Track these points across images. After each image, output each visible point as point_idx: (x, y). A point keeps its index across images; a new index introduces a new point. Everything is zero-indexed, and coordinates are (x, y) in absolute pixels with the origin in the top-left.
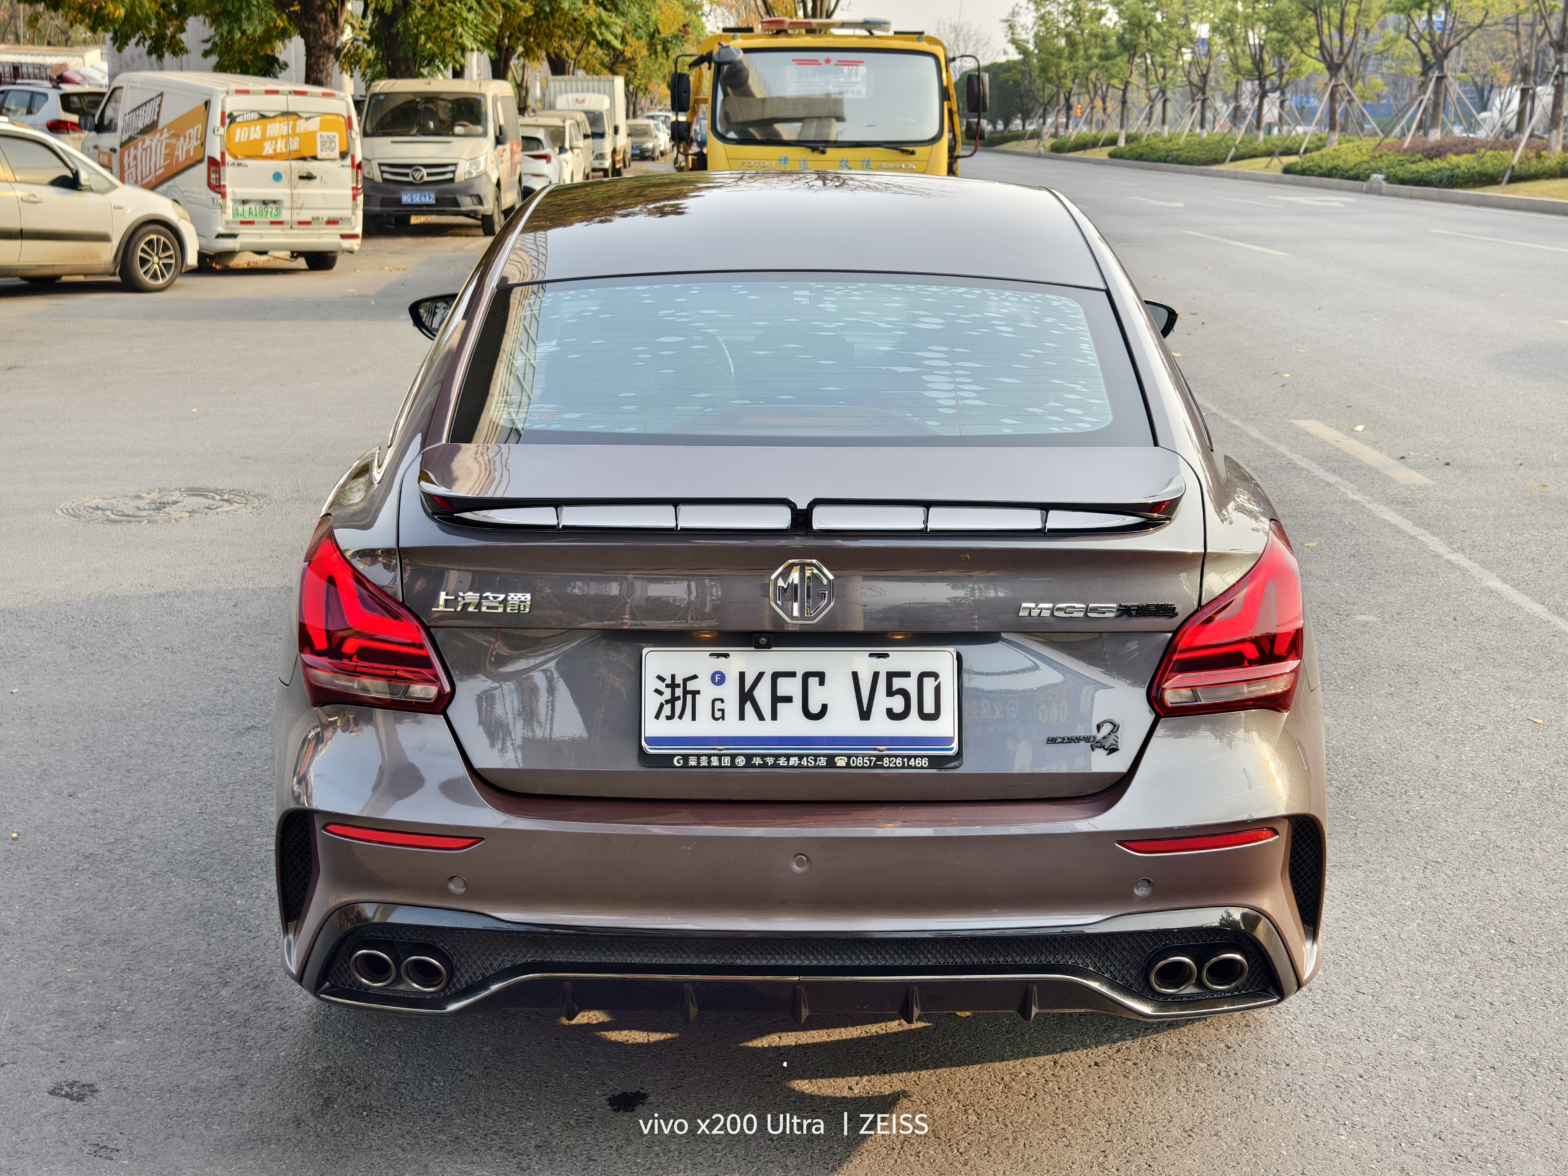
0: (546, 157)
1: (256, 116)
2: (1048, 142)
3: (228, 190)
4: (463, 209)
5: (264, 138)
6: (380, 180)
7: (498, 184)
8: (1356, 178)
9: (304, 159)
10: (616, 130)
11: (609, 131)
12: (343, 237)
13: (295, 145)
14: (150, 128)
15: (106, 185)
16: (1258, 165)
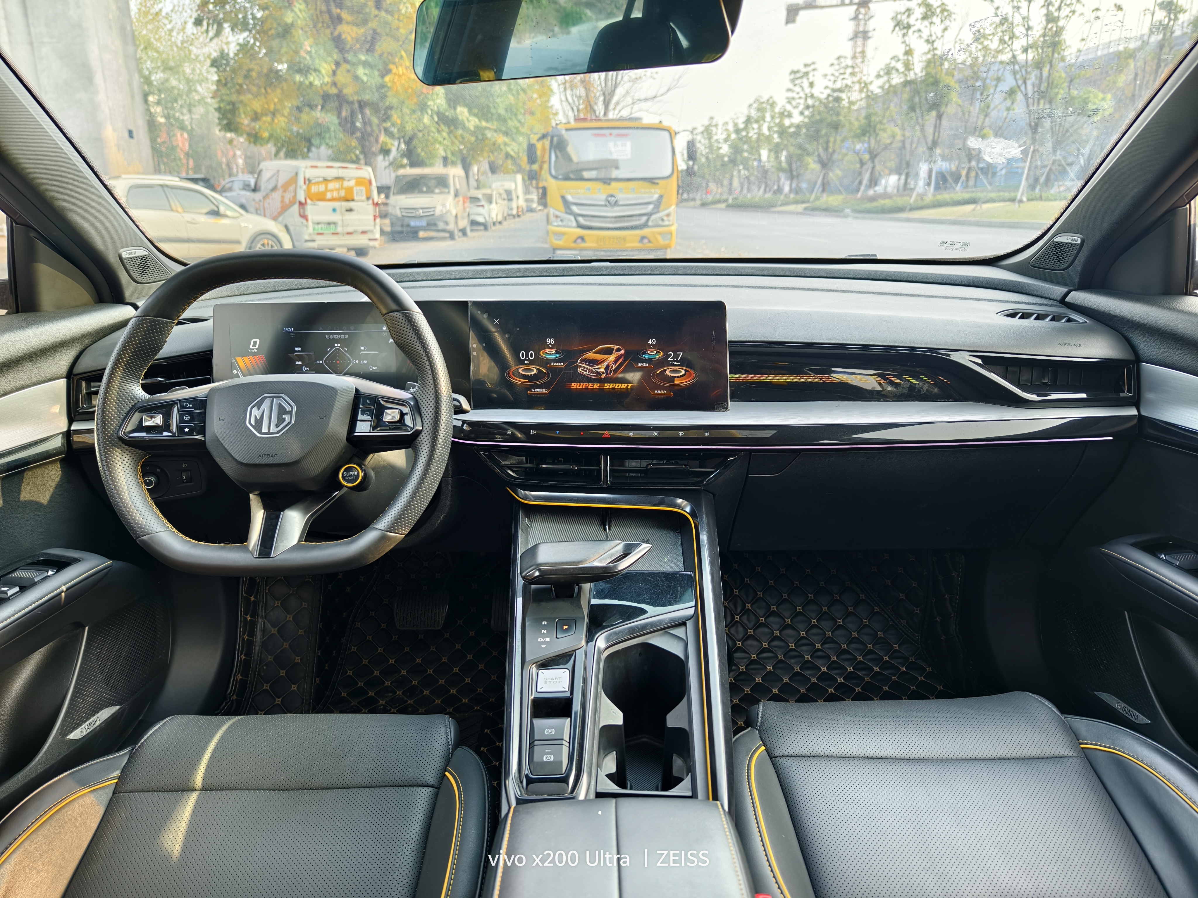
0: (483, 206)
1: (321, 179)
2: (698, 202)
3: (310, 218)
4: (440, 228)
5: (326, 190)
6: (399, 215)
7: (456, 216)
8: (838, 211)
9: (348, 200)
10: (518, 197)
11: (514, 197)
12: (370, 240)
13: (342, 193)
14: (274, 189)
15: (236, 215)
16: (792, 208)
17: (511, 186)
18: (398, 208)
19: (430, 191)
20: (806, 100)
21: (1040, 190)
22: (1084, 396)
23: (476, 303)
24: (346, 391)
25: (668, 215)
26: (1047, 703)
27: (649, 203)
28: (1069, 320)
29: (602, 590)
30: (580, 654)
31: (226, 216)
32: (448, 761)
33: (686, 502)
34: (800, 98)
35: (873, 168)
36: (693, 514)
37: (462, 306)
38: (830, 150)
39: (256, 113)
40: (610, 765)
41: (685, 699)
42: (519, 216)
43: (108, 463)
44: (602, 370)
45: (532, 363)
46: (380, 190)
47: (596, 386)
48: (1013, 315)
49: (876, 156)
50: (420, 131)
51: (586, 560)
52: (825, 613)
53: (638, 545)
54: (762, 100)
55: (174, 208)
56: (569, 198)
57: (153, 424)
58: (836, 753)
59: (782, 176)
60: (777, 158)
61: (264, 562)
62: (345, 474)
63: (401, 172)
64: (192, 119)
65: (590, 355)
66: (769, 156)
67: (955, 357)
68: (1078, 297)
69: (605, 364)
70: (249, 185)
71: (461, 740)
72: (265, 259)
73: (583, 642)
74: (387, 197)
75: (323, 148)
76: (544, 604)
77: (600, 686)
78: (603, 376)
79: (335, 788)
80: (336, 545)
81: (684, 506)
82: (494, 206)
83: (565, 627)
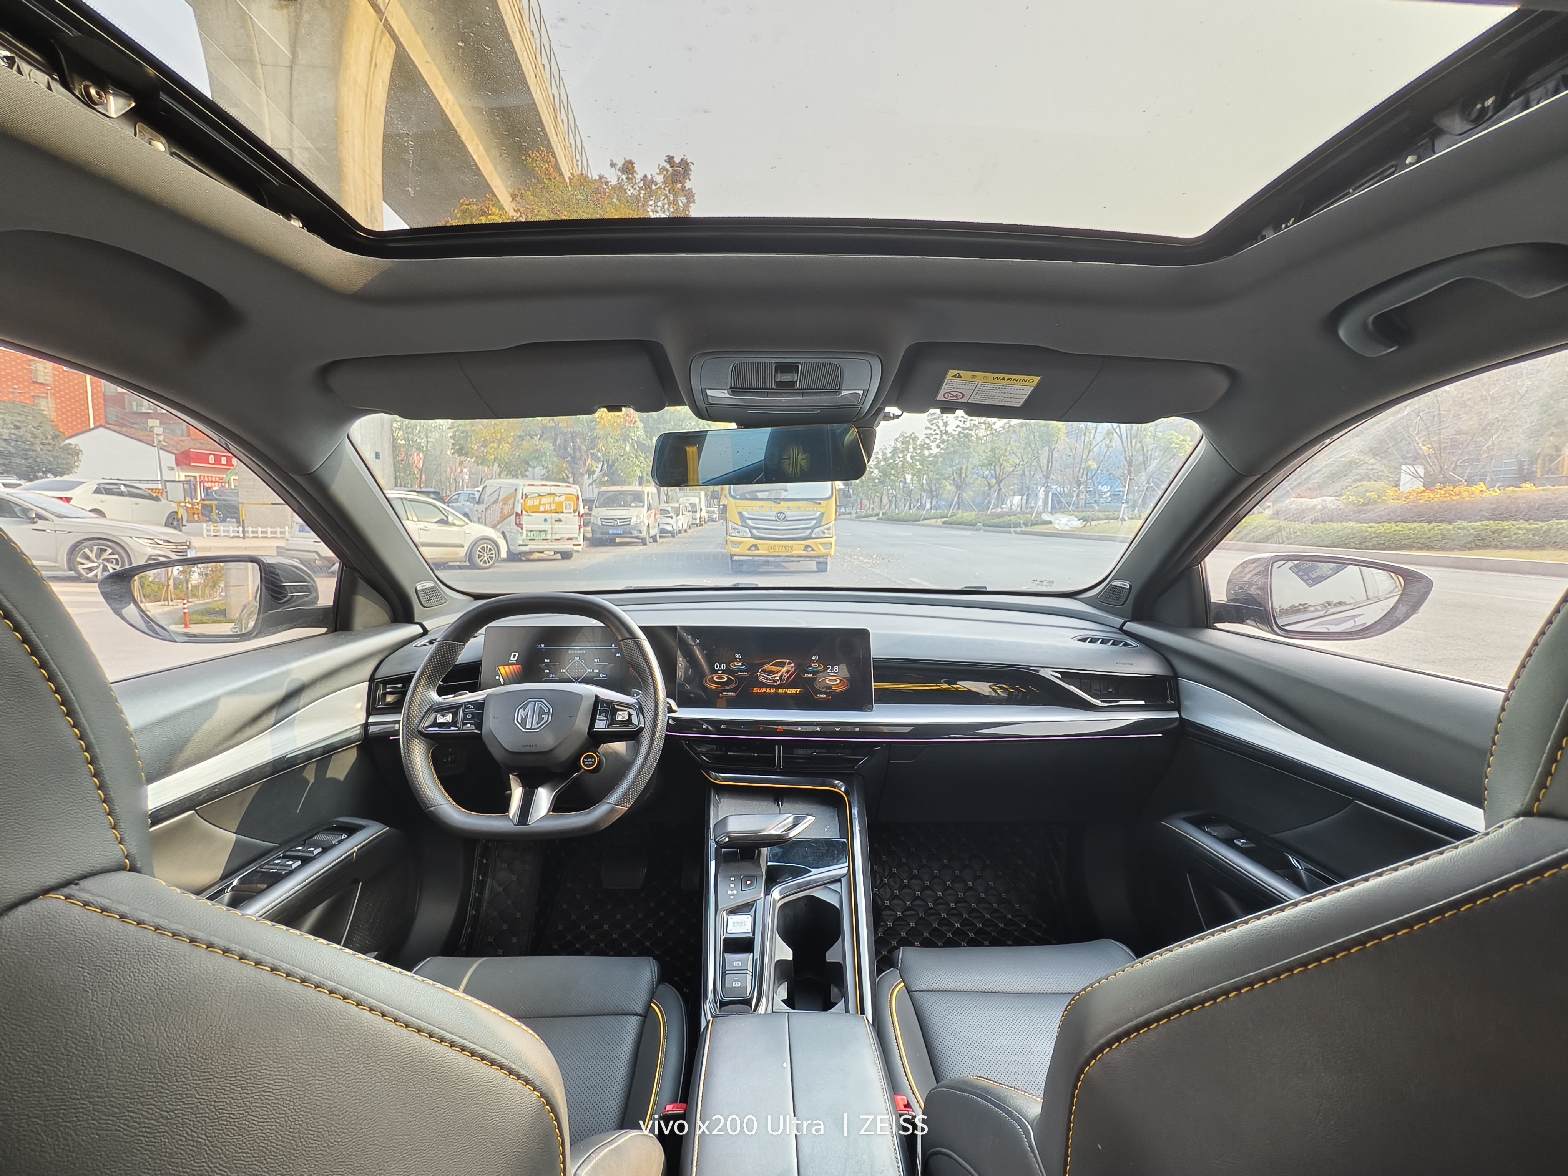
0: (671, 517)
1: (537, 495)
2: (854, 516)
3: (524, 526)
4: (634, 535)
5: (540, 504)
6: (600, 524)
7: (648, 525)
8: (971, 525)
9: (557, 513)
10: (701, 510)
12: (574, 545)
13: (553, 507)
14: (496, 502)
15: (463, 523)
16: (933, 521)
17: (695, 500)
18: (599, 518)
19: (627, 505)
20: (941, 436)
21: (1138, 510)
22: (1143, 702)
23: (683, 627)
24: (588, 697)
25: (828, 529)
26: (1125, 948)
27: (812, 519)
28: (1126, 644)
29: (777, 854)
30: (760, 904)
31: (454, 525)
32: (653, 994)
33: (841, 783)
34: (937, 434)
35: (1000, 490)
36: (846, 792)
37: (673, 629)
38: (963, 475)
39: (485, 440)
40: (783, 992)
41: (840, 939)
42: (701, 525)
43: (408, 751)
44: (778, 678)
45: (724, 672)
46: (585, 502)
47: (773, 690)
48: (1084, 640)
49: (1001, 481)
50: (621, 456)
51: (764, 829)
52: (958, 876)
53: (804, 818)
54: (906, 435)
55: (410, 517)
56: (745, 514)
57: (445, 721)
58: (960, 988)
59: (924, 495)
60: (919, 480)
61: (522, 828)
62: (585, 760)
63: (604, 489)
64: (428, 442)
65: (768, 667)
66: (912, 480)
67: (1043, 673)
68: (1131, 626)
69: (780, 674)
70: (474, 498)
71: (664, 977)
72: (536, 600)
73: (762, 895)
74: (590, 509)
75: (537, 469)
76: (731, 864)
77: (775, 930)
78: (778, 683)
79: (563, 1016)
80: (576, 816)
81: (841, 787)
82: (680, 516)
83: (748, 882)
